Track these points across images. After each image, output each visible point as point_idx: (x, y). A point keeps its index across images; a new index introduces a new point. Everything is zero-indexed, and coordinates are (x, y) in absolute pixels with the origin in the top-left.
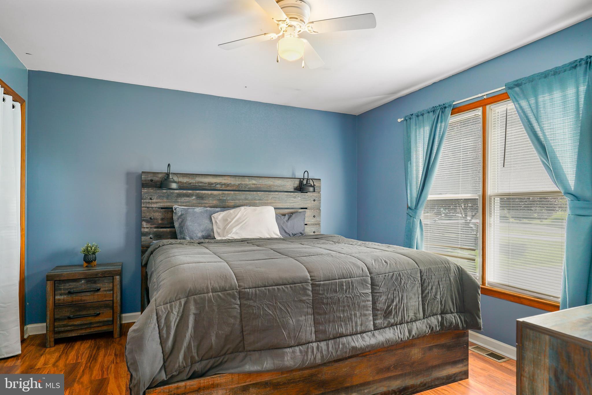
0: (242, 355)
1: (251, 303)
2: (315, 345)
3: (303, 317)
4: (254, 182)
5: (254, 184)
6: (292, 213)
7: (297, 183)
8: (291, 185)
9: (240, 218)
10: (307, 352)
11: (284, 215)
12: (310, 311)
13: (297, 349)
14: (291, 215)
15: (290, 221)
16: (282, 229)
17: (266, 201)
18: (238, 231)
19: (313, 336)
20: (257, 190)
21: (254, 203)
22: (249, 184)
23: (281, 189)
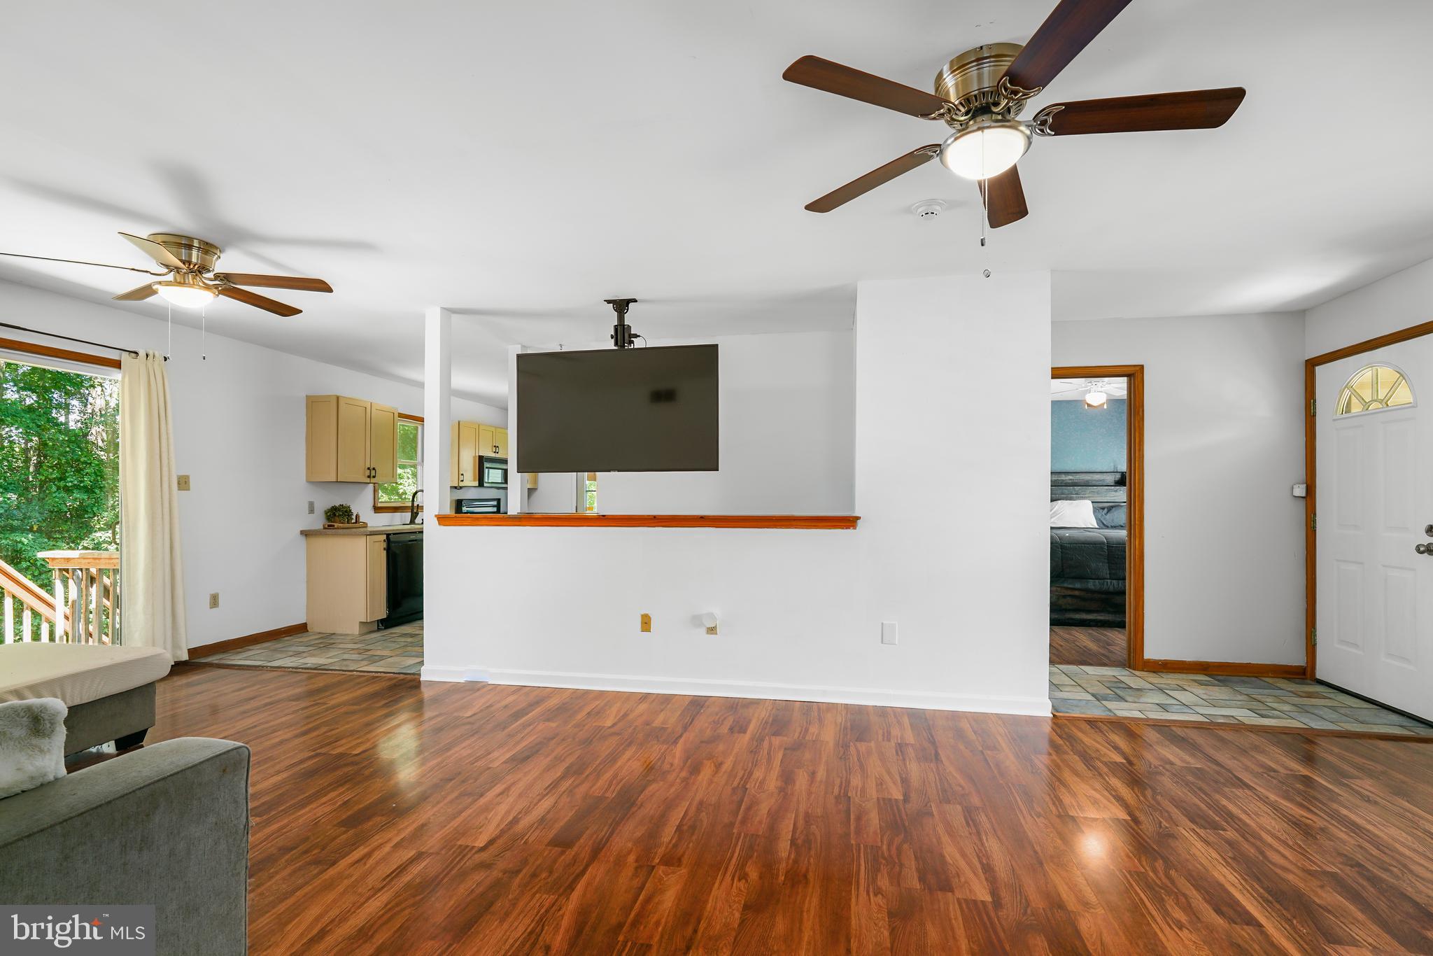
0: (1063, 579)
1: (1068, 551)
2: (1109, 581)
3: (1101, 564)
4: (1071, 477)
5: (1071, 480)
6: (1112, 507)
7: (1118, 476)
8: (1110, 479)
9: (1057, 511)
10: (1103, 584)
11: (1103, 509)
12: (1106, 561)
13: (1097, 581)
14: (1110, 509)
15: (1109, 514)
16: (1099, 520)
17: (1083, 496)
18: (1056, 521)
19: (1108, 575)
20: (1074, 484)
21: (1071, 497)
22: (1066, 480)
23: (1101, 483)
